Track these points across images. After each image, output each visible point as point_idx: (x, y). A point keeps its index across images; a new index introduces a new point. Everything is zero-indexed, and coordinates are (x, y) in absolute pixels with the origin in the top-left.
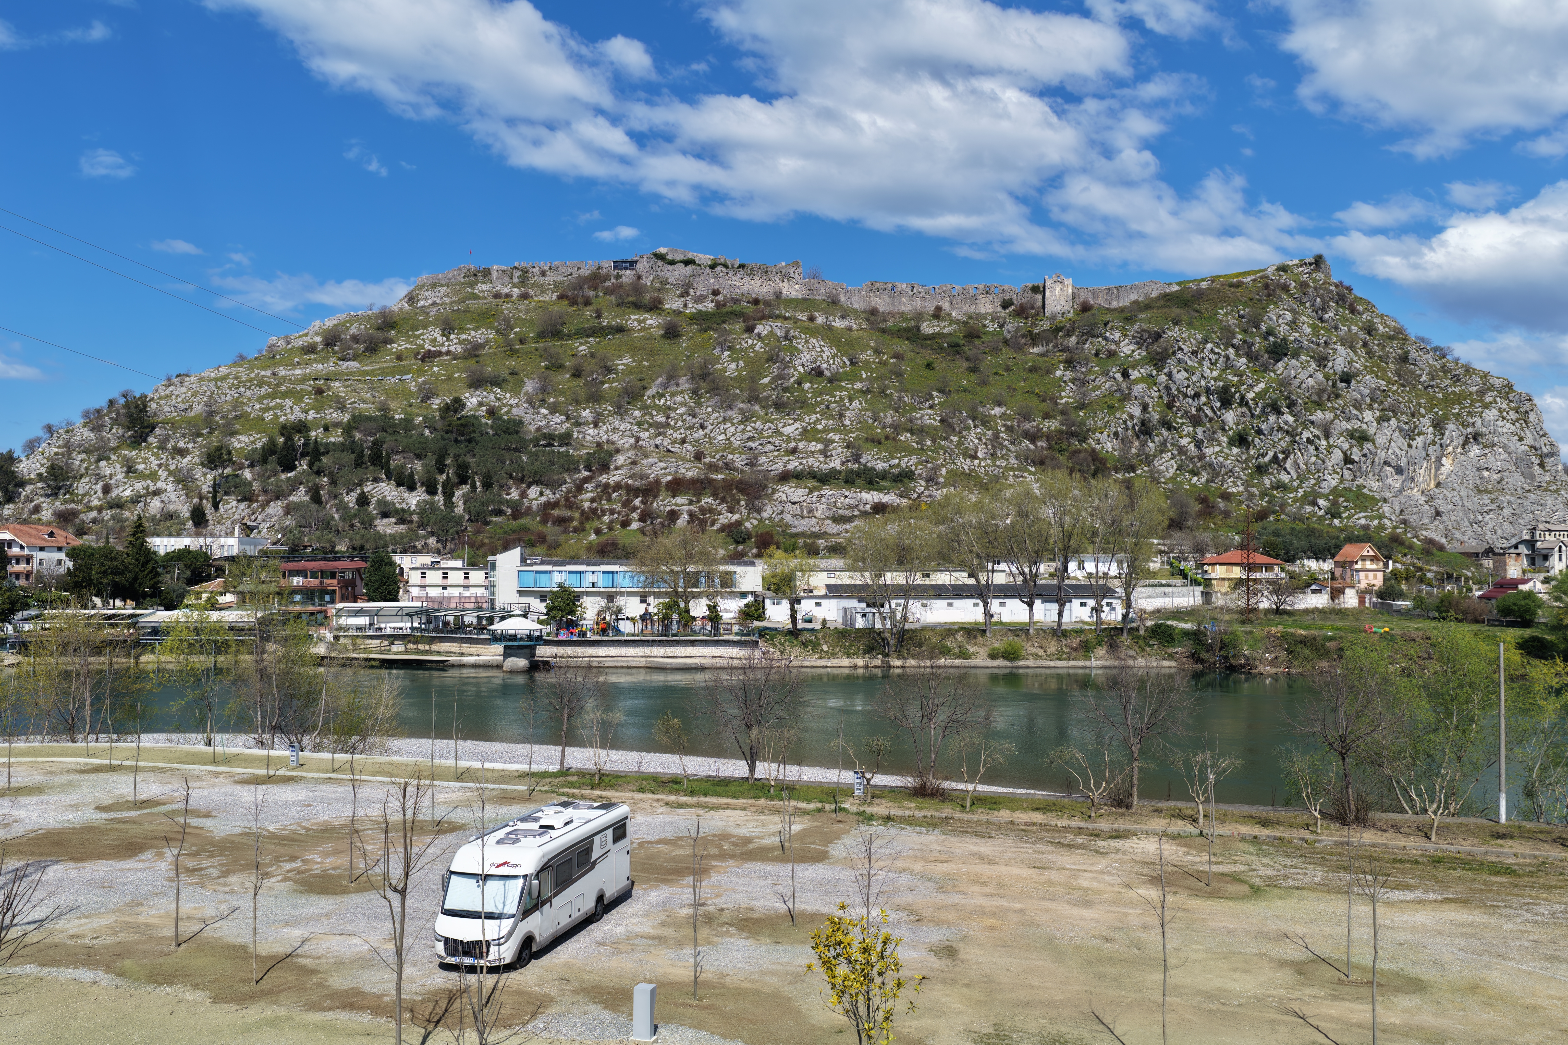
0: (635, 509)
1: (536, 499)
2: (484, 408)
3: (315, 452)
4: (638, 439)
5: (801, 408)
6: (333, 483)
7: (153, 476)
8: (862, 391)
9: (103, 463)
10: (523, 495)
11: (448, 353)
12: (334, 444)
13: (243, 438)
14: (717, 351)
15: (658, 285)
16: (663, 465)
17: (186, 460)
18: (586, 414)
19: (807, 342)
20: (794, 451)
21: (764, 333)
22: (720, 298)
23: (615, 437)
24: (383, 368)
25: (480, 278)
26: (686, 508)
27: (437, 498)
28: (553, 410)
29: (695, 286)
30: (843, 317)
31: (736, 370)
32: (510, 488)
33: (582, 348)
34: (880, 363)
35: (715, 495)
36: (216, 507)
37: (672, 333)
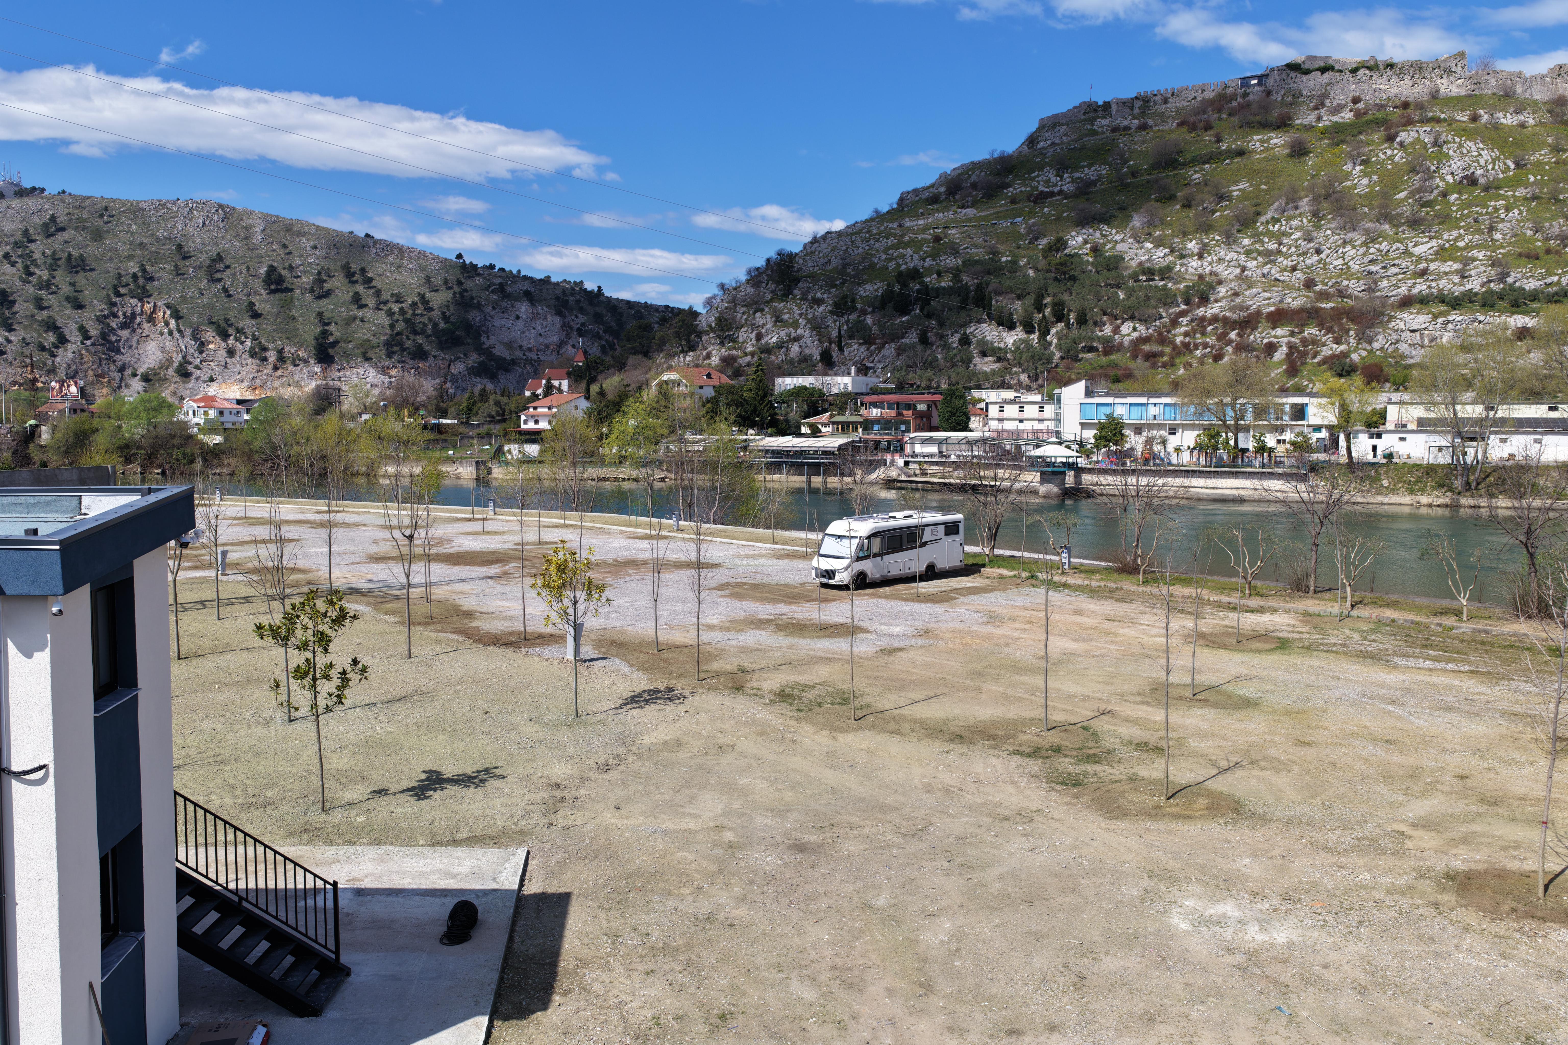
0: (1230, 342)
1: (1129, 335)
2: (1088, 246)
4: (1244, 269)
5: (1440, 224)
8: (1526, 199)
10: (1116, 330)
11: (1061, 192)
13: (869, 287)
14: (1348, 167)
15: (1289, 99)
16: (1267, 295)
18: (1192, 246)
19: (1461, 146)
20: (1424, 273)
21: (1407, 142)
22: (1361, 105)
23: (1220, 269)
24: (998, 213)
25: (1100, 113)
26: (1285, 340)
28: (1158, 244)
29: (1332, 94)
30: (1517, 112)
31: (1367, 186)
33: (1196, 176)
34: (1557, 163)
35: (1321, 325)
37: (1299, 151)
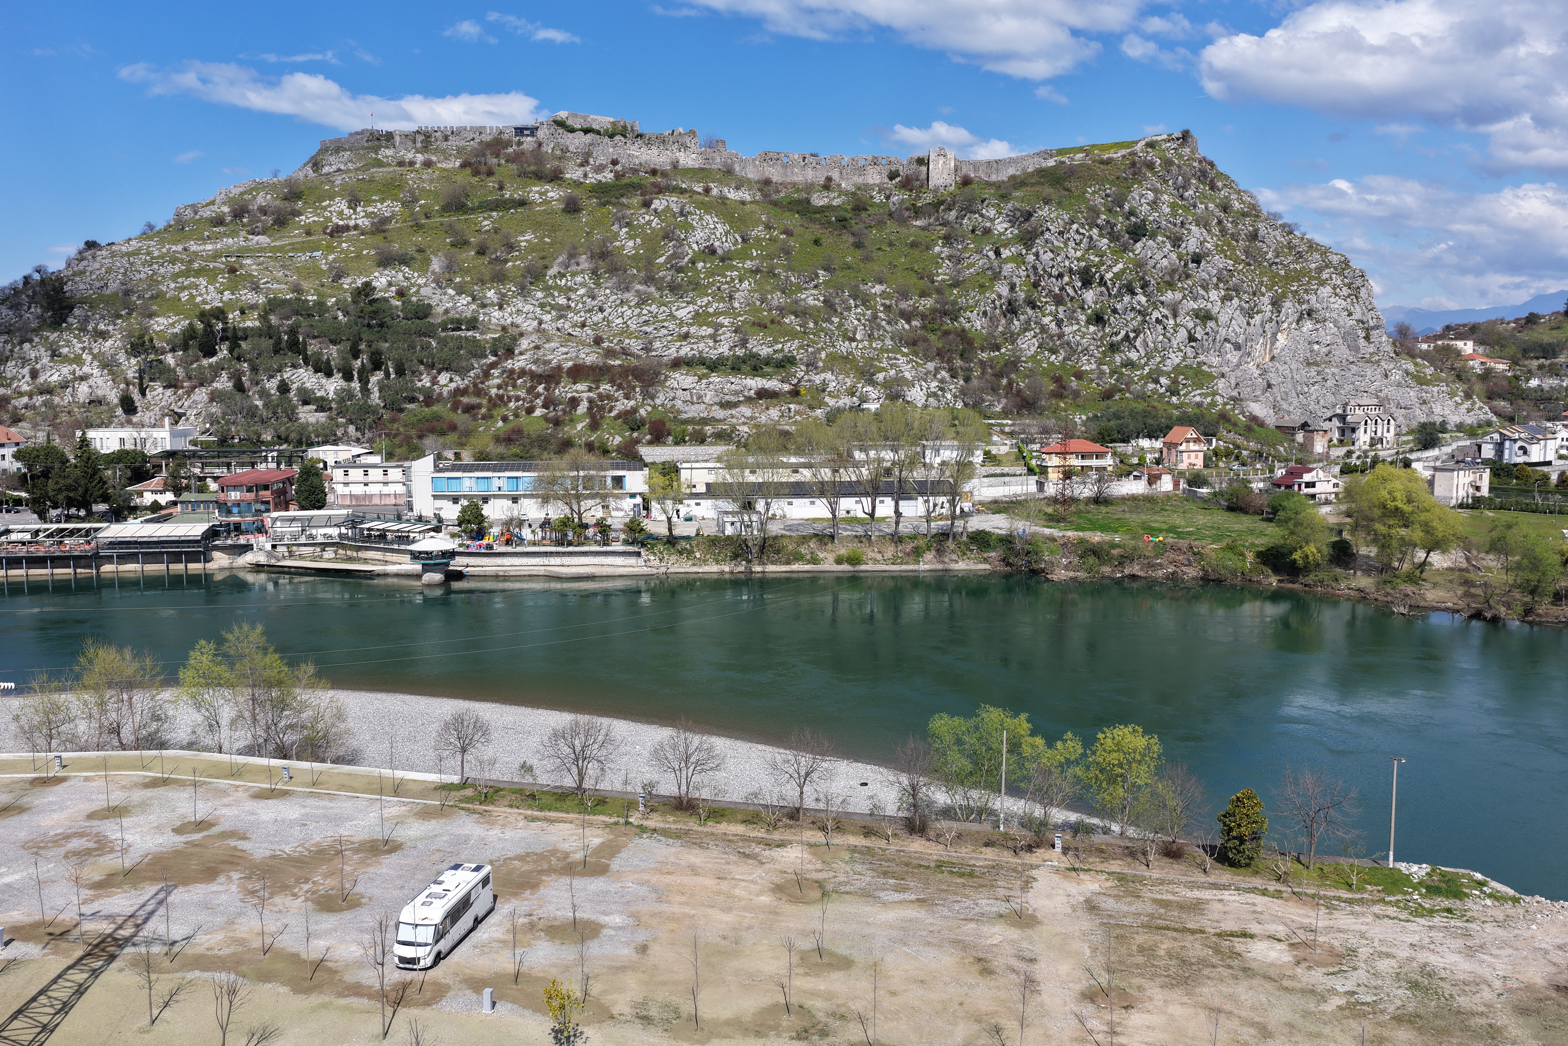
0: (538, 395)
1: (446, 385)
2: (393, 289)
3: (234, 337)
4: (540, 323)
5: (693, 290)
6: (254, 369)
7: (78, 360)
8: (752, 271)
9: (27, 346)
10: (434, 381)
11: (356, 227)
12: (252, 329)
13: (161, 320)
14: (615, 228)
15: (558, 152)
16: (565, 350)
17: (109, 343)
18: (491, 294)
19: (701, 219)
20: (686, 336)
21: (660, 208)
22: (618, 168)
23: (519, 320)
24: (293, 244)
25: (384, 143)
26: (585, 395)
27: (353, 385)
28: (460, 291)
29: (595, 155)
30: (737, 188)
31: (634, 248)
32: (421, 374)
33: (486, 223)
34: (770, 239)
35: (612, 382)
36: (143, 393)
37: (572, 207)
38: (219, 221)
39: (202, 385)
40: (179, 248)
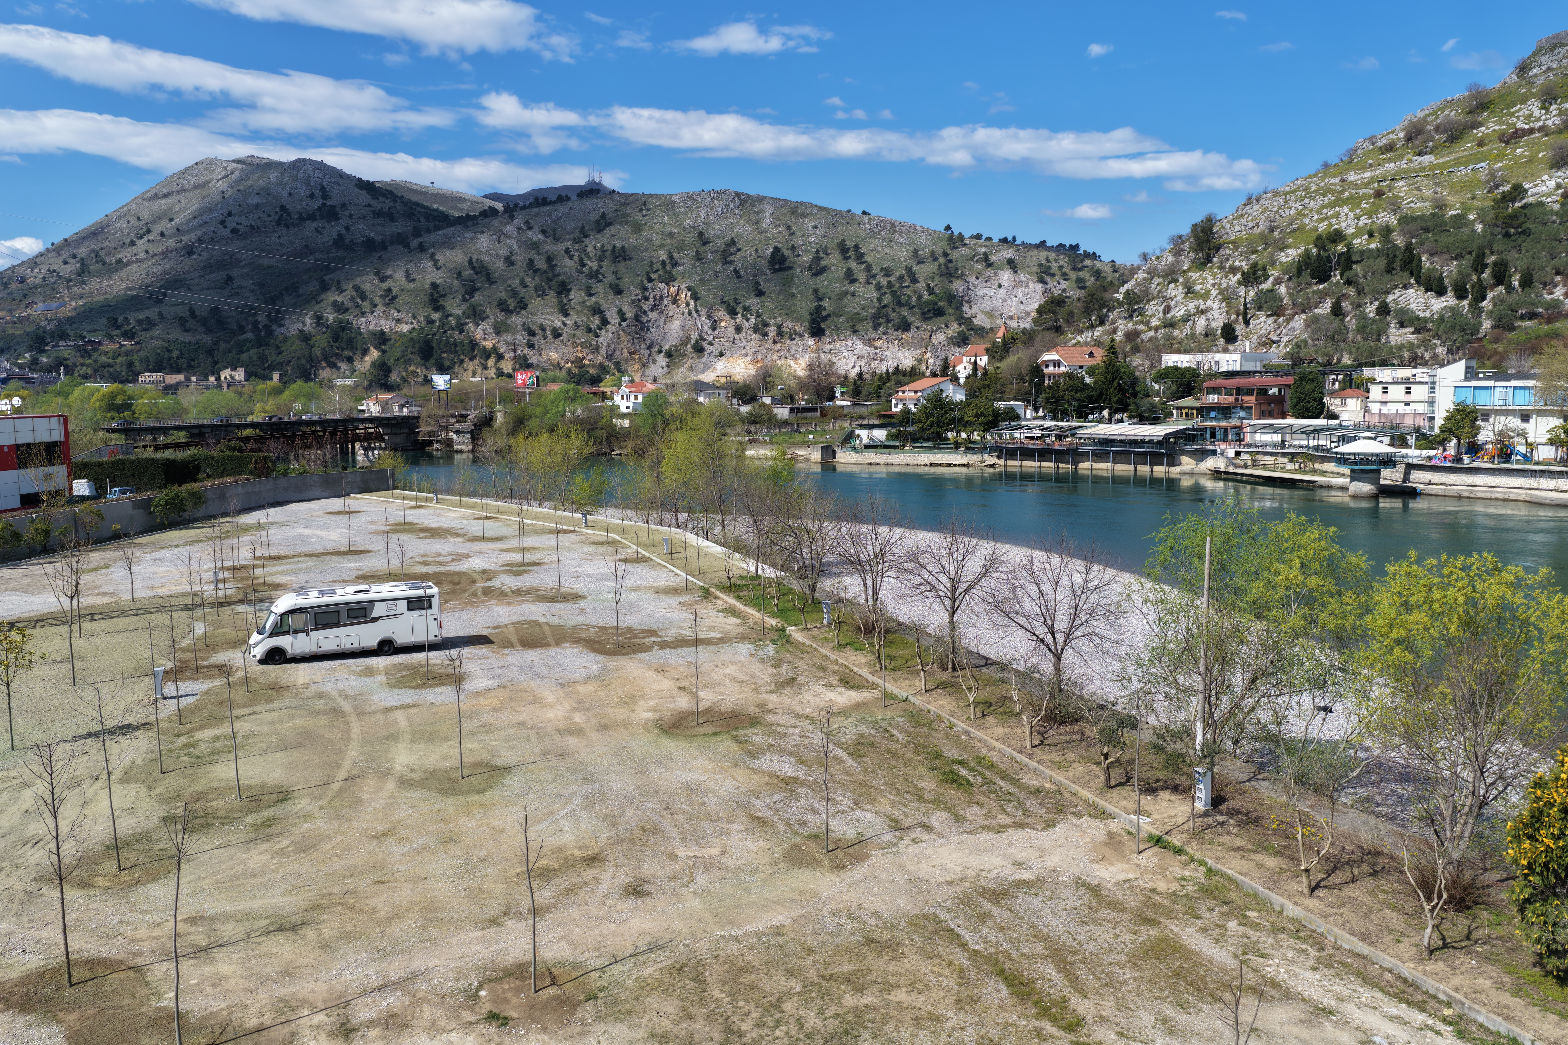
3: (1347, 261)
6: (1359, 292)
7: (1206, 295)
9: (1172, 286)
11: (1542, 128)
12: (1371, 251)
24: (1459, 158)
27: (1463, 303)
32: (1554, 286)
36: (1247, 323)
38: (1390, 148)
39: (1304, 312)
40: (1337, 180)
